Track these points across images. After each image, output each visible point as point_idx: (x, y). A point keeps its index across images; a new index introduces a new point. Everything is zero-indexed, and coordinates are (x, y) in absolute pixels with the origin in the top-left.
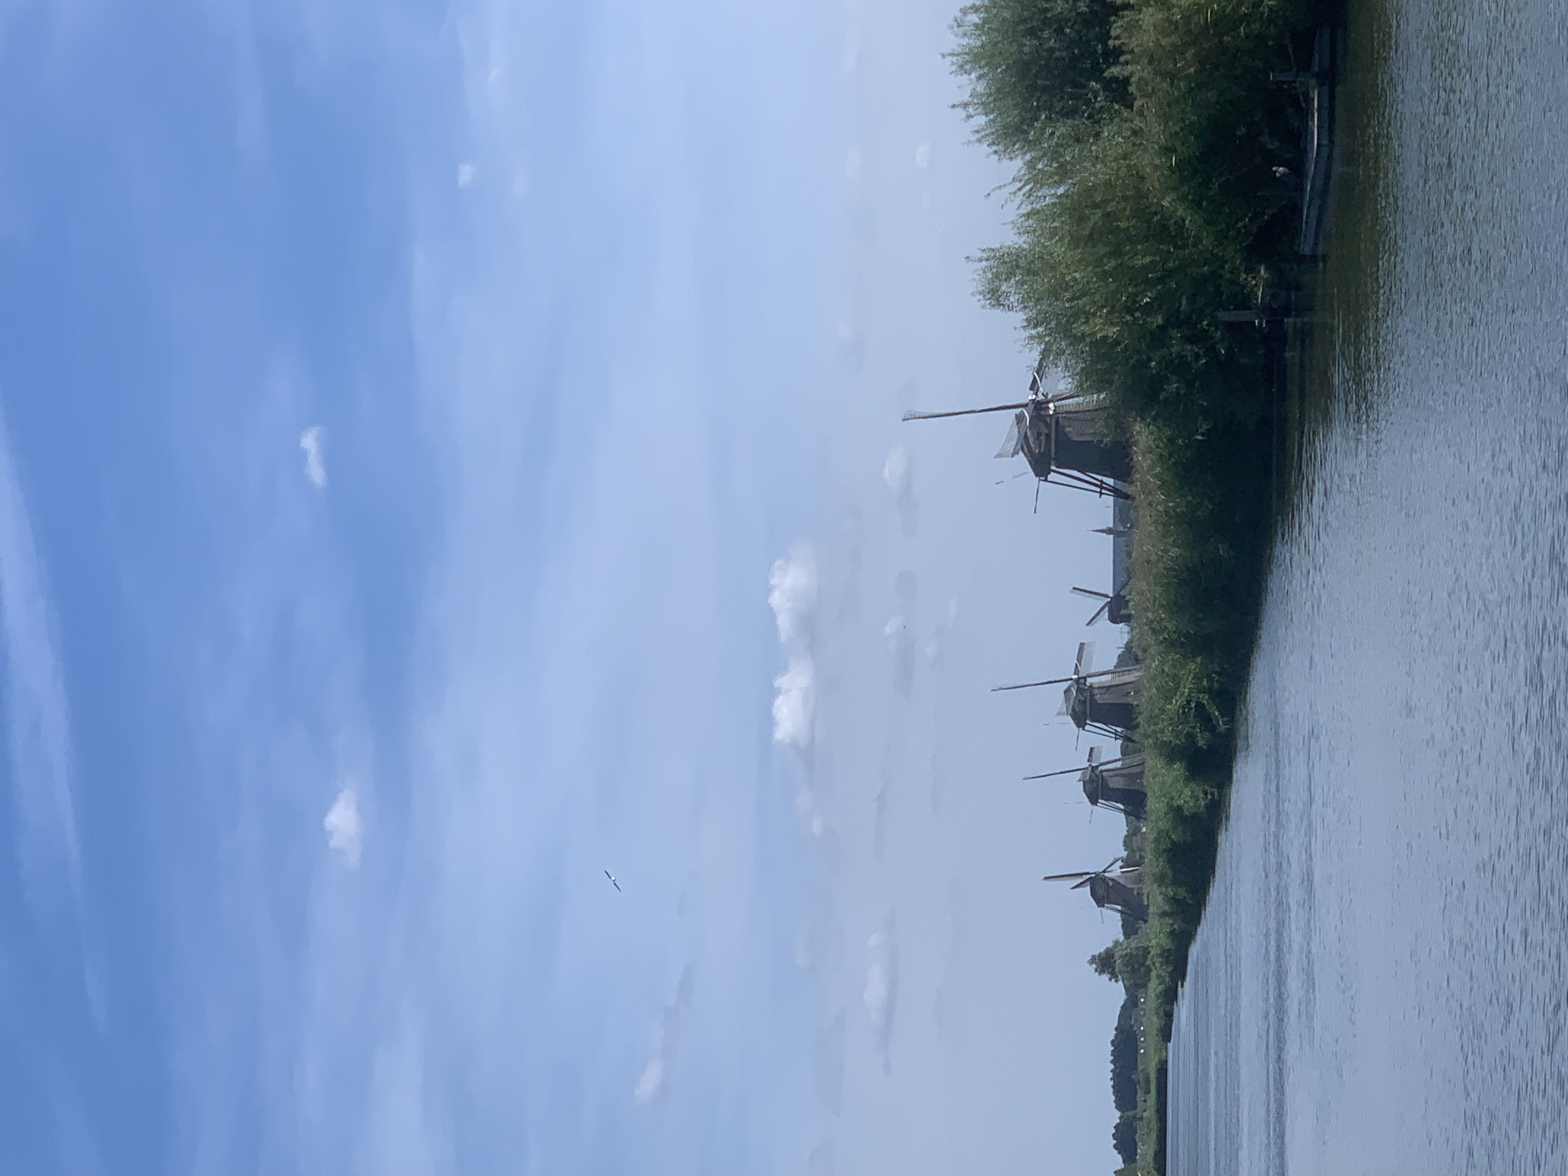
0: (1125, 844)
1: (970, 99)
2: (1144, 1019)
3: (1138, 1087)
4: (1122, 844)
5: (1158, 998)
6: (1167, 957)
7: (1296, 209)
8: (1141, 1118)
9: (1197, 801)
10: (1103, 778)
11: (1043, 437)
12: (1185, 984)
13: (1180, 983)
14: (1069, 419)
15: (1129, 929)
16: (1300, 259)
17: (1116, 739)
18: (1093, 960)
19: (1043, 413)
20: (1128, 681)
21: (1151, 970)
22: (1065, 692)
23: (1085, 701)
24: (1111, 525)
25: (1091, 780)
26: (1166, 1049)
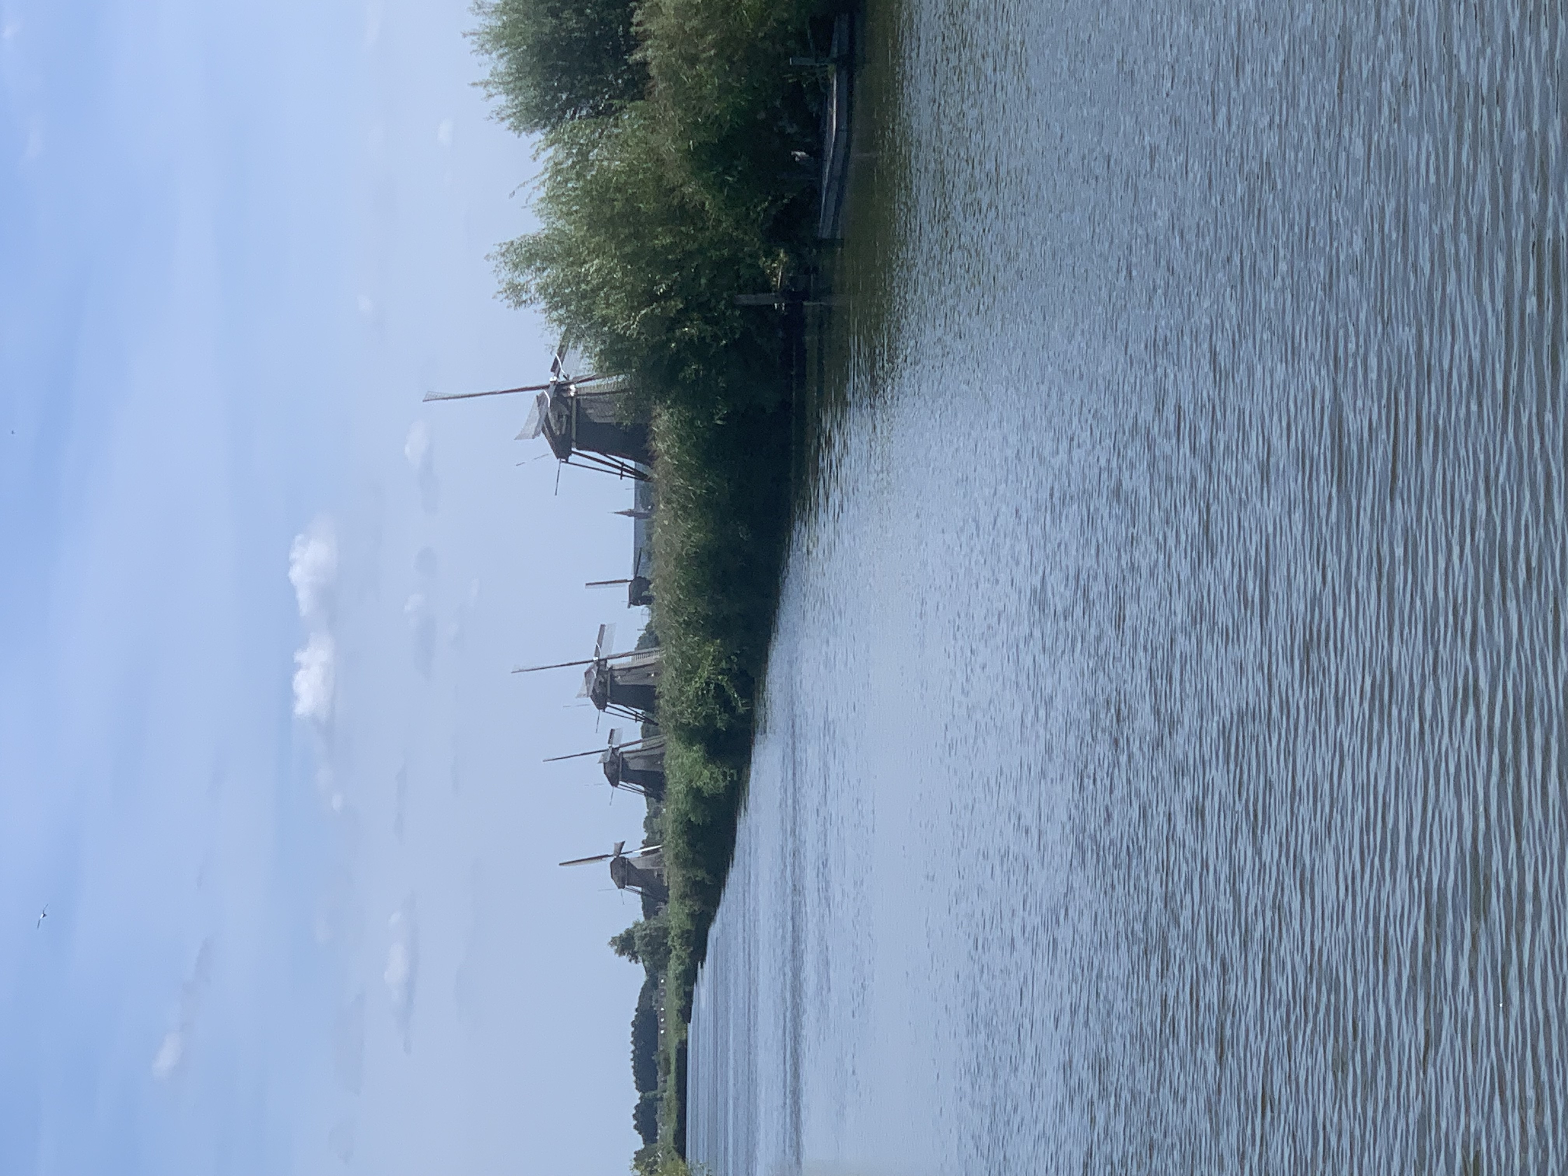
0: (646, 825)
1: (491, 79)
2: (665, 1000)
3: (658, 1068)
4: (642, 825)
5: (677, 979)
6: (688, 938)
7: (815, 193)
8: (661, 1099)
9: (715, 782)
10: (623, 759)
11: (564, 419)
12: (704, 965)
13: (699, 964)
14: (591, 401)
15: (649, 910)
16: (819, 243)
17: (636, 720)
18: (614, 941)
19: (565, 395)
20: (649, 663)
21: (670, 952)
22: (586, 674)
23: (606, 682)
24: (632, 507)
25: (611, 763)
26: (686, 1029)
